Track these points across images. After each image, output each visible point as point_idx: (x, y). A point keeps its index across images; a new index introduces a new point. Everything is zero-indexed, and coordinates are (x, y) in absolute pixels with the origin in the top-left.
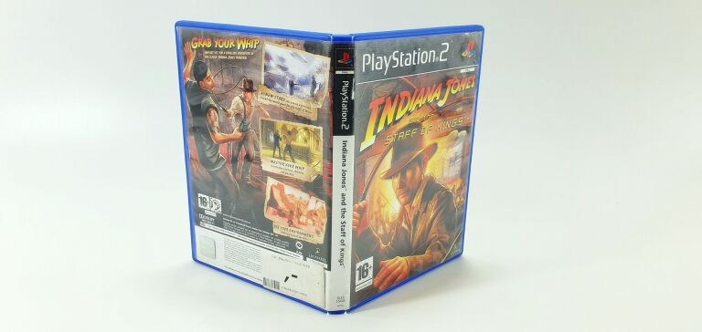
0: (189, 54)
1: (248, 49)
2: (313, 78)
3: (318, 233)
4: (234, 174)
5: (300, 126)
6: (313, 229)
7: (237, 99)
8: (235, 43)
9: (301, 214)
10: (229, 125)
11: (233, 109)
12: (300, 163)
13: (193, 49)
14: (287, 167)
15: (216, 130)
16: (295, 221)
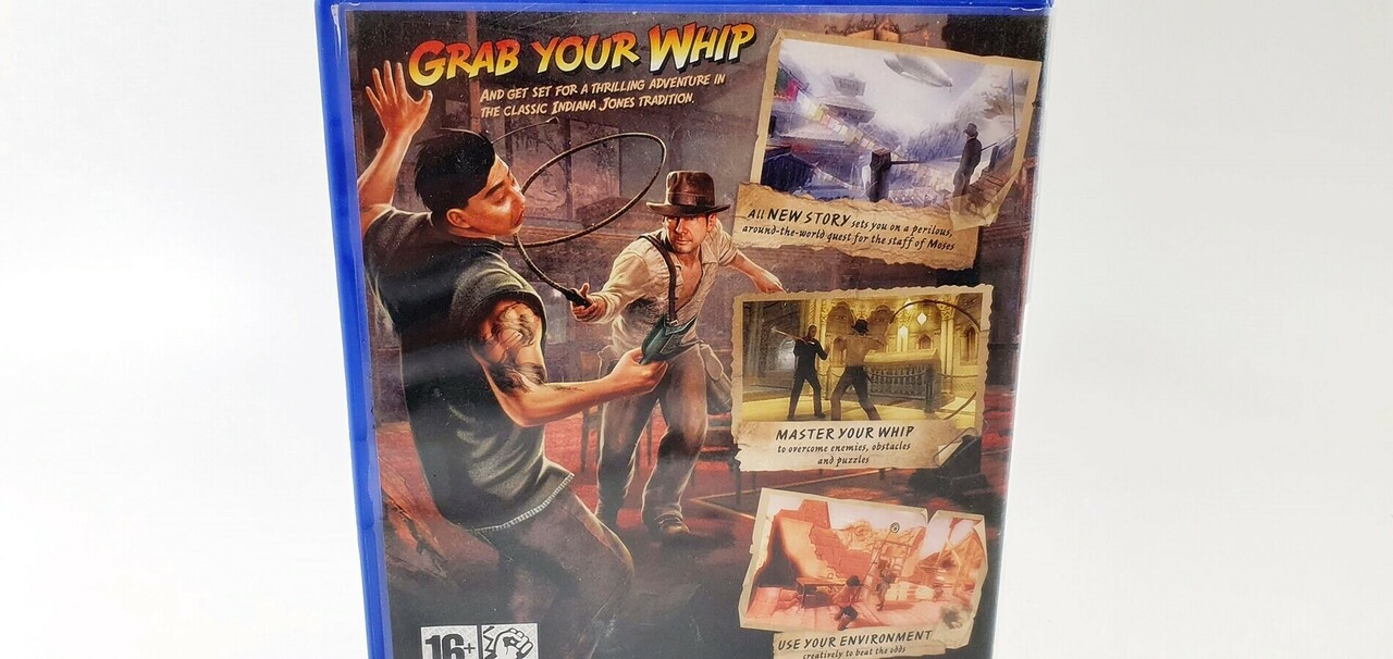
0: (393, 111)
1: (704, 63)
2: (972, 132)
3: (950, 618)
4: (608, 515)
5: (905, 298)
6: (933, 611)
7: (639, 250)
8: (643, 50)
9: (890, 579)
10: (596, 346)
11: (617, 289)
12: (897, 415)
13: (416, 91)
14: (845, 441)
15: (527, 378)
16: (866, 609)
